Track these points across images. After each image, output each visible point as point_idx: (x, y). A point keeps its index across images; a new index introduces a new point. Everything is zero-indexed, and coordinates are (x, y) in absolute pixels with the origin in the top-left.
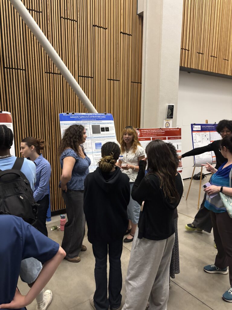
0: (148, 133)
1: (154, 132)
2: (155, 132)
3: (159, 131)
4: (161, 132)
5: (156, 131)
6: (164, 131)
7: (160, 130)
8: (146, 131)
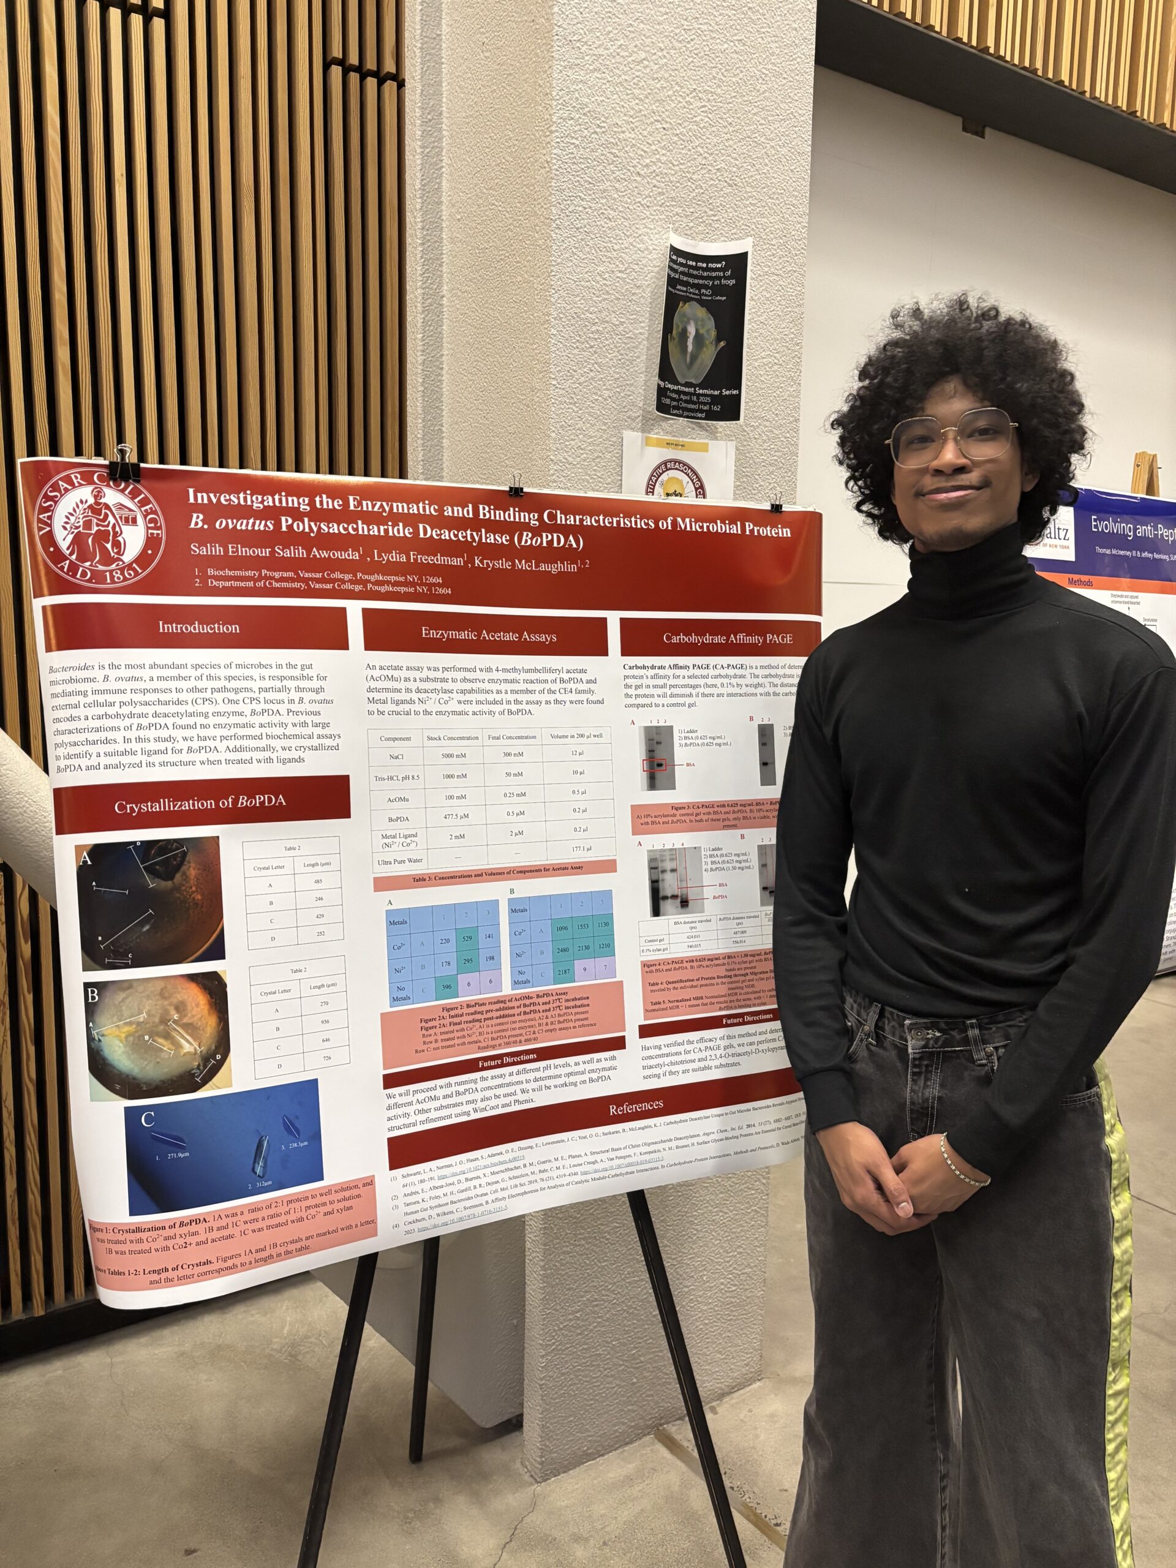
0: (292, 538)
1: (401, 531)
2: (426, 531)
3: (494, 526)
4: (527, 539)
5: (440, 522)
6: (566, 530)
7: (512, 515)
8: (272, 514)
